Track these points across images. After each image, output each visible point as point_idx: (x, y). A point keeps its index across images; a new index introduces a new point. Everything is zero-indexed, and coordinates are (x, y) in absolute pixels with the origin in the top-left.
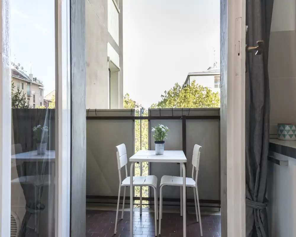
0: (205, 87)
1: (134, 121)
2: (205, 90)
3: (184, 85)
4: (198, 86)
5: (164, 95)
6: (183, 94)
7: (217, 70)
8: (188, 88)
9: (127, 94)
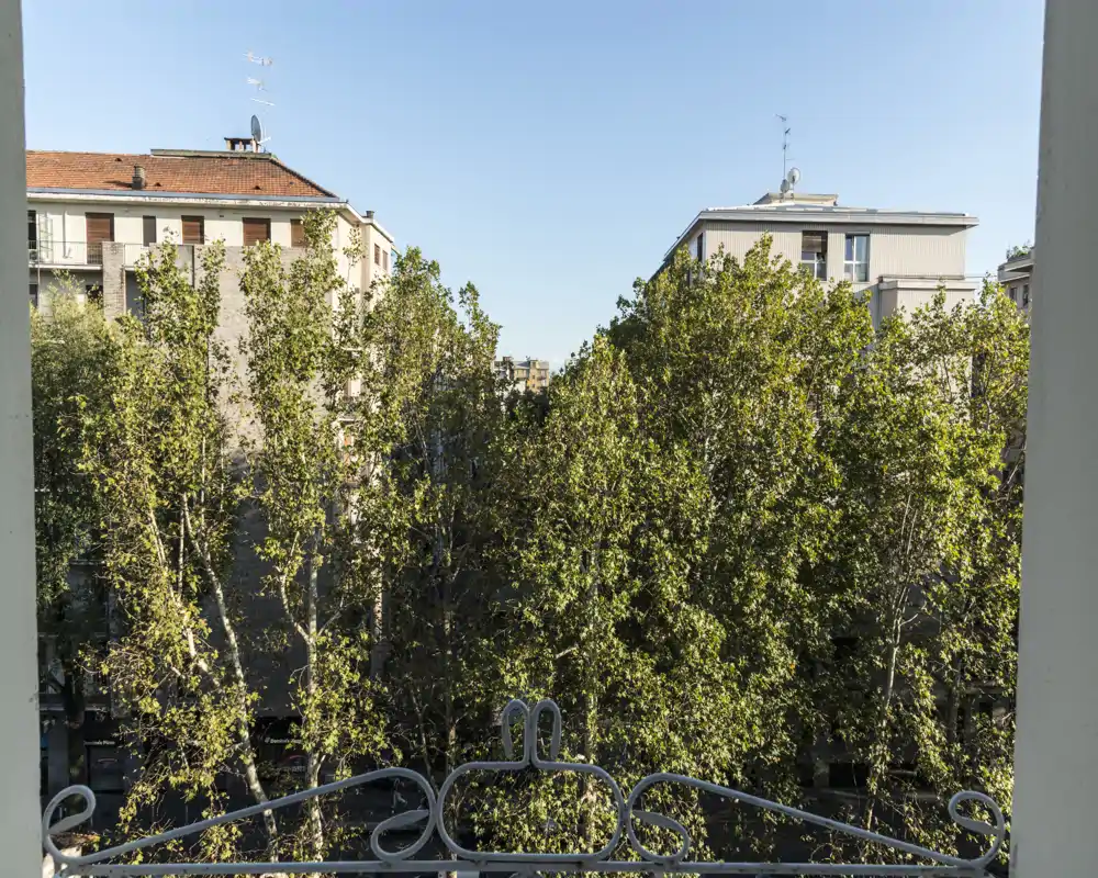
9: (471, 288)
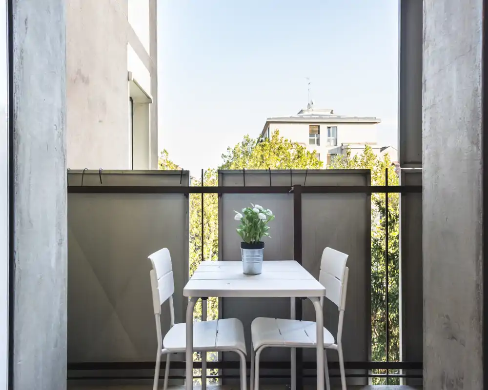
0: (295, 142)
1: (187, 197)
2: (294, 147)
3: (260, 138)
4: (283, 141)
5: (226, 154)
6: (258, 152)
7: (313, 115)
8: (267, 143)
9: (165, 151)
